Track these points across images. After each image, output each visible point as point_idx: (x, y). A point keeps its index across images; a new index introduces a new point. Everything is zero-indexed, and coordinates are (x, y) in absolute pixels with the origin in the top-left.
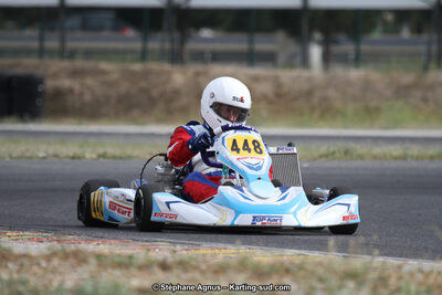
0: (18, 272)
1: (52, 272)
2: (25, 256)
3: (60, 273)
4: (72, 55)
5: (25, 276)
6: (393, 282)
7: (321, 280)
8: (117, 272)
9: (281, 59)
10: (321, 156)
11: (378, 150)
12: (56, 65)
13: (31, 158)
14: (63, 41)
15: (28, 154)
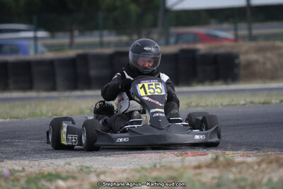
1: (262, 173)
5: (244, 175)
13: (236, 105)
15: (234, 103)
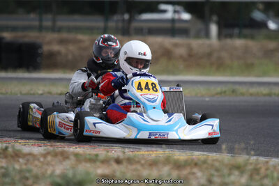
0: (26, 164)
1: (47, 165)
2: (30, 154)
3: (53, 165)
4: (60, 30)
5: (30, 167)
6: (263, 171)
7: (217, 170)
8: (88, 165)
9: (192, 32)
10: (217, 94)
11: (253, 90)
12: (50, 36)
13: (34, 94)
14: (54, 21)
15: (32, 92)
